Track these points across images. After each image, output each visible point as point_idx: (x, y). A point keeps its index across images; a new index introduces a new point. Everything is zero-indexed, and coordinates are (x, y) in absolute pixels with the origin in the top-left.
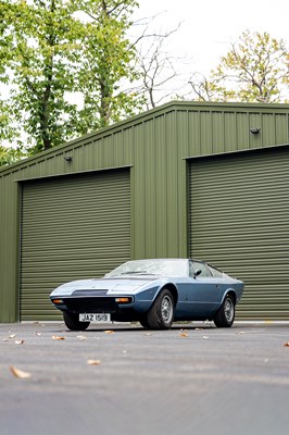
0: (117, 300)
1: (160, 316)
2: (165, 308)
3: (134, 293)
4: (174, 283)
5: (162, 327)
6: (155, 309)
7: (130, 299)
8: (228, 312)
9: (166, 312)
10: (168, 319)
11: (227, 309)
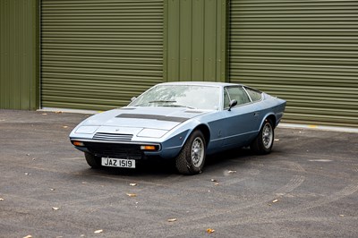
0: (143, 148)
1: (190, 161)
2: (196, 151)
3: (161, 140)
4: (205, 122)
5: (192, 172)
6: (184, 154)
7: (157, 147)
8: (267, 138)
9: (196, 155)
10: (198, 162)
11: (266, 134)
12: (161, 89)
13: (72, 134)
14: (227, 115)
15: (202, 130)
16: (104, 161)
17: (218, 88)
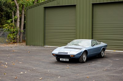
0: (70, 56)
1: (83, 59)
3: (75, 54)
4: (87, 50)
5: (83, 62)
6: (81, 58)
7: (74, 56)
8: (102, 54)
9: (84, 58)
10: (85, 60)
11: (102, 53)
12: (75, 41)
13: (53, 52)
14: (92, 48)
15: (86, 51)
16: (61, 59)
17: (90, 41)
